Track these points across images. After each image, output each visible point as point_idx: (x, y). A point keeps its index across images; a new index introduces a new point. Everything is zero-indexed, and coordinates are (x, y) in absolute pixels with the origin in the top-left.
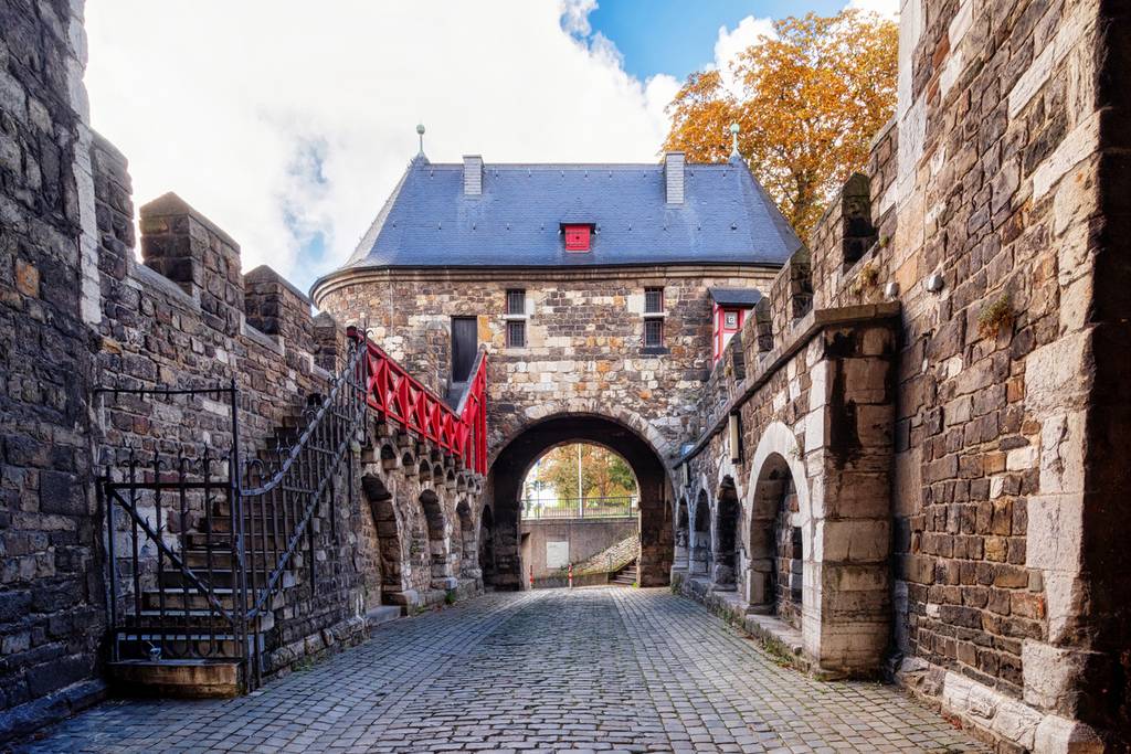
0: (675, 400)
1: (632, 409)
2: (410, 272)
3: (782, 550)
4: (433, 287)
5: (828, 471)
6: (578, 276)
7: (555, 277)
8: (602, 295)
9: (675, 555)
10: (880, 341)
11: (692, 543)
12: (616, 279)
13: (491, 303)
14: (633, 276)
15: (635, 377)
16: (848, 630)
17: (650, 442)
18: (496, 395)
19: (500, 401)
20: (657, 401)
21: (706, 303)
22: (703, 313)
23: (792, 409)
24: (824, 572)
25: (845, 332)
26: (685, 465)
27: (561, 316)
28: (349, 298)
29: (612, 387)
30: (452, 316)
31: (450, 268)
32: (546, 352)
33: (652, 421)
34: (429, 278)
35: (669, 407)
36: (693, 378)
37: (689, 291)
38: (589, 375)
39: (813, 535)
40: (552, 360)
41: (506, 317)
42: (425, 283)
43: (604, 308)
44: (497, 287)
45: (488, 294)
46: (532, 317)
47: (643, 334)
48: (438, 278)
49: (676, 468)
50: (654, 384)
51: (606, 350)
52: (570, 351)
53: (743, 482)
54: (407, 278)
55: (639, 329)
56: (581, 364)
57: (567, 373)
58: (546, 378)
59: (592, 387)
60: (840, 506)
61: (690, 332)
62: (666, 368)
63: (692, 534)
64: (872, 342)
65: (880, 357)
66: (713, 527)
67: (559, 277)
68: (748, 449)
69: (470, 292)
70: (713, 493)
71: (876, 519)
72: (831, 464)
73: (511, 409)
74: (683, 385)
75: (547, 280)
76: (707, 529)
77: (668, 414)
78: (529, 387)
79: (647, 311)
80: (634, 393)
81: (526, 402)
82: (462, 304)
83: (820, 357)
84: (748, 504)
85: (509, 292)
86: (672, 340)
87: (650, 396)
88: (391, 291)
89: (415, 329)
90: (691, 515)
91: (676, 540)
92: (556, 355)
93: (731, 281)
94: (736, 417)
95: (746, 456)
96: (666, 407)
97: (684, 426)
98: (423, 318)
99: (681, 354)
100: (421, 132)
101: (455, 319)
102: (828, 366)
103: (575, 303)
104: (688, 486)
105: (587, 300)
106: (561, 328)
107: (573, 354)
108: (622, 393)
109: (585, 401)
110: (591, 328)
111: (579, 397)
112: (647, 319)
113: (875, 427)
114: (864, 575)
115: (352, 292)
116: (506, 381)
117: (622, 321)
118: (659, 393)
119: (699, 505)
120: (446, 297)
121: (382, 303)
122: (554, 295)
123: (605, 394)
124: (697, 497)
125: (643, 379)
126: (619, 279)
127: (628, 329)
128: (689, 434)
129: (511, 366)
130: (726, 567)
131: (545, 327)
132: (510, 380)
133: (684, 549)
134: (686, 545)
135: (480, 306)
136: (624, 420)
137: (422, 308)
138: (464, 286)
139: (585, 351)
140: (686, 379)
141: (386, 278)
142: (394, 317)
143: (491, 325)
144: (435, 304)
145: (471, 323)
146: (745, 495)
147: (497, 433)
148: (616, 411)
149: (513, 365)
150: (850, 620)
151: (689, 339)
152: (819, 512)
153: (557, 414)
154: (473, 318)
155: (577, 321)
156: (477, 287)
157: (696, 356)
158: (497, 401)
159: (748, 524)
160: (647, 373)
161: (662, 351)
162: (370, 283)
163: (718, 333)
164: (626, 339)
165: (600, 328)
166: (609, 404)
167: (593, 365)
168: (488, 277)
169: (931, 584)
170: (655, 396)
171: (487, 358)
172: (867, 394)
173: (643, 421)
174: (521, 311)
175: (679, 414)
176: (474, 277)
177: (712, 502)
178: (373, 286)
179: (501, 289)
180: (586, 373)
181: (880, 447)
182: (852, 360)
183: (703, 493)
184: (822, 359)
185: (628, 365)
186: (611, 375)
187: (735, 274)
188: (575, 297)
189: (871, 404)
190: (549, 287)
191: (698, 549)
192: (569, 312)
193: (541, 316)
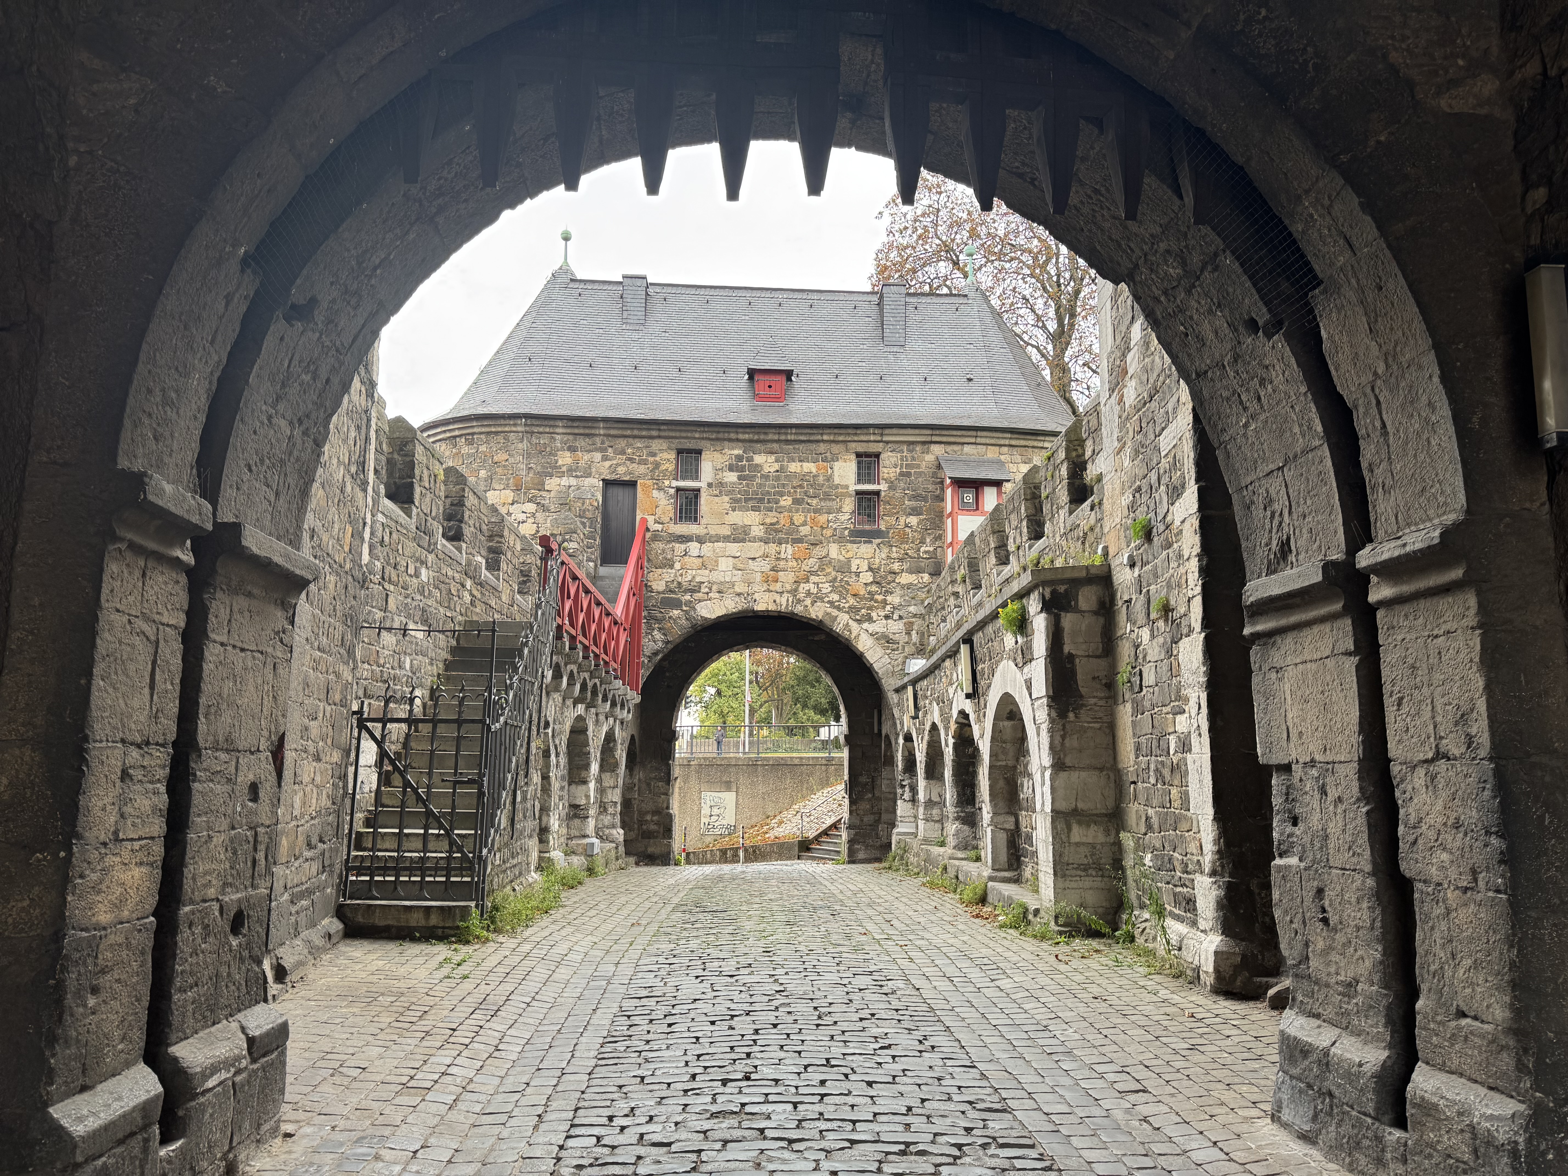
0: (895, 599)
1: (839, 608)
2: (552, 423)
3: (1025, 804)
4: (581, 442)
5: (1052, 721)
6: (770, 437)
7: (741, 436)
8: (800, 461)
9: (899, 812)
10: (1094, 598)
11: (921, 796)
12: (818, 441)
13: (657, 465)
14: (841, 438)
15: (844, 568)
16: (1081, 884)
17: (862, 654)
18: (659, 586)
19: (663, 593)
20: (872, 599)
21: (934, 475)
22: (931, 487)
23: (1020, 652)
24: (1053, 822)
25: (1062, 589)
26: (910, 689)
27: (747, 485)
28: (465, 450)
29: (813, 579)
30: (603, 480)
31: (606, 420)
32: (726, 531)
33: (865, 625)
34: (576, 431)
35: (888, 608)
36: (919, 571)
37: (913, 459)
38: (782, 563)
39: (1043, 784)
40: (735, 541)
41: (675, 484)
42: (571, 437)
43: (803, 477)
44: (665, 446)
45: (654, 455)
46: (710, 485)
47: (854, 512)
48: (587, 431)
49: (897, 691)
50: (868, 577)
51: (805, 530)
52: (757, 531)
53: (979, 720)
54: (547, 430)
55: (849, 505)
56: (772, 548)
57: (754, 559)
58: (725, 564)
59: (787, 579)
60: (1065, 755)
61: (915, 512)
62: (884, 556)
63: (922, 783)
64: (1087, 598)
65: (1096, 613)
66: (948, 773)
67: (747, 436)
68: (982, 683)
69: (630, 451)
70: (947, 729)
71: (1101, 769)
72: (1054, 714)
73: (677, 604)
74: (906, 578)
75: (730, 440)
76: (941, 778)
77: (887, 617)
78: (702, 576)
79: (859, 481)
80: (841, 588)
81: (698, 596)
82: (618, 465)
83: (1039, 609)
84: (984, 746)
85: (680, 452)
86: (892, 520)
87: (862, 592)
88: (524, 445)
89: (552, 494)
90: (920, 757)
91: (899, 791)
92: (740, 535)
93: (967, 449)
94: (968, 646)
95: (980, 691)
96: (884, 608)
97: (908, 633)
98: (565, 481)
99: (904, 539)
100: (566, 238)
101: (607, 483)
102: (1047, 619)
103: (766, 469)
104: (915, 717)
105: (782, 467)
106: (746, 500)
107: (762, 534)
108: (826, 588)
109: (777, 597)
110: (786, 501)
111: (769, 591)
112: (858, 493)
113: (1094, 678)
114: (1093, 828)
115: (470, 443)
116: (672, 567)
117: (827, 494)
118: (874, 588)
119: (930, 744)
120: (598, 456)
121: (512, 460)
122: (739, 458)
123: (804, 587)
124: (926, 733)
125: (854, 569)
126: (823, 441)
127: (834, 505)
128: (915, 644)
129: (679, 548)
130: (966, 827)
131: (726, 499)
132: (677, 566)
133: (910, 805)
134: (914, 800)
135: (642, 469)
136: (827, 622)
137: (564, 469)
138: (622, 443)
139: (777, 531)
140: (911, 572)
141: (519, 429)
142: (528, 478)
143: (655, 493)
144: (582, 463)
145: (627, 491)
146: (982, 736)
147: (657, 635)
148: (817, 612)
149: (683, 546)
150: (1083, 874)
151: (913, 520)
152: (1047, 761)
153: (740, 612)
154: (632, 484)
155: (768, 493)
156: (639, 445)
157: (923, 542)
158: (659, 593)
159: (986, 770)
160: (858, 561)
161: (878, 534)
162: (496, 433)
163: (950, 514)
164: (831, 517)
165: (796, 502)
166: (808, 602)
167: (788, 550)
168: (654, 433)
169: (1145, 834)
170: (869, 593)
171: (648, 535)
172: (1084, 647)
173: (854, 625)
174: (696, 477)
175: (901, 618)
176: (636, 432)
177: (946, 741)
178: (500, 439)
179: (670, 448)
180: (778, 559)
181: (1101, 699)
182: (1068, 615)
183: (934, 727)
184: (1041, 611)
185: (834, 551)
186: (812, 563)
187: (973, 440)
188: (766, 462)
189: (1088, 656)
190: (733, 449)
191: (930, 804)
192: (758, 480)
193: (721, 484)
